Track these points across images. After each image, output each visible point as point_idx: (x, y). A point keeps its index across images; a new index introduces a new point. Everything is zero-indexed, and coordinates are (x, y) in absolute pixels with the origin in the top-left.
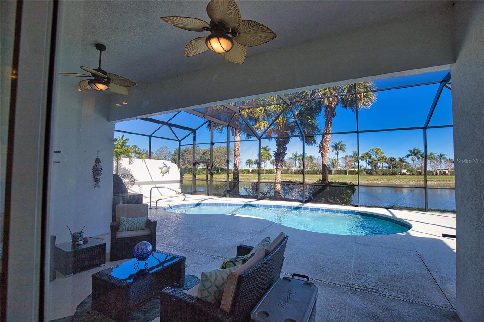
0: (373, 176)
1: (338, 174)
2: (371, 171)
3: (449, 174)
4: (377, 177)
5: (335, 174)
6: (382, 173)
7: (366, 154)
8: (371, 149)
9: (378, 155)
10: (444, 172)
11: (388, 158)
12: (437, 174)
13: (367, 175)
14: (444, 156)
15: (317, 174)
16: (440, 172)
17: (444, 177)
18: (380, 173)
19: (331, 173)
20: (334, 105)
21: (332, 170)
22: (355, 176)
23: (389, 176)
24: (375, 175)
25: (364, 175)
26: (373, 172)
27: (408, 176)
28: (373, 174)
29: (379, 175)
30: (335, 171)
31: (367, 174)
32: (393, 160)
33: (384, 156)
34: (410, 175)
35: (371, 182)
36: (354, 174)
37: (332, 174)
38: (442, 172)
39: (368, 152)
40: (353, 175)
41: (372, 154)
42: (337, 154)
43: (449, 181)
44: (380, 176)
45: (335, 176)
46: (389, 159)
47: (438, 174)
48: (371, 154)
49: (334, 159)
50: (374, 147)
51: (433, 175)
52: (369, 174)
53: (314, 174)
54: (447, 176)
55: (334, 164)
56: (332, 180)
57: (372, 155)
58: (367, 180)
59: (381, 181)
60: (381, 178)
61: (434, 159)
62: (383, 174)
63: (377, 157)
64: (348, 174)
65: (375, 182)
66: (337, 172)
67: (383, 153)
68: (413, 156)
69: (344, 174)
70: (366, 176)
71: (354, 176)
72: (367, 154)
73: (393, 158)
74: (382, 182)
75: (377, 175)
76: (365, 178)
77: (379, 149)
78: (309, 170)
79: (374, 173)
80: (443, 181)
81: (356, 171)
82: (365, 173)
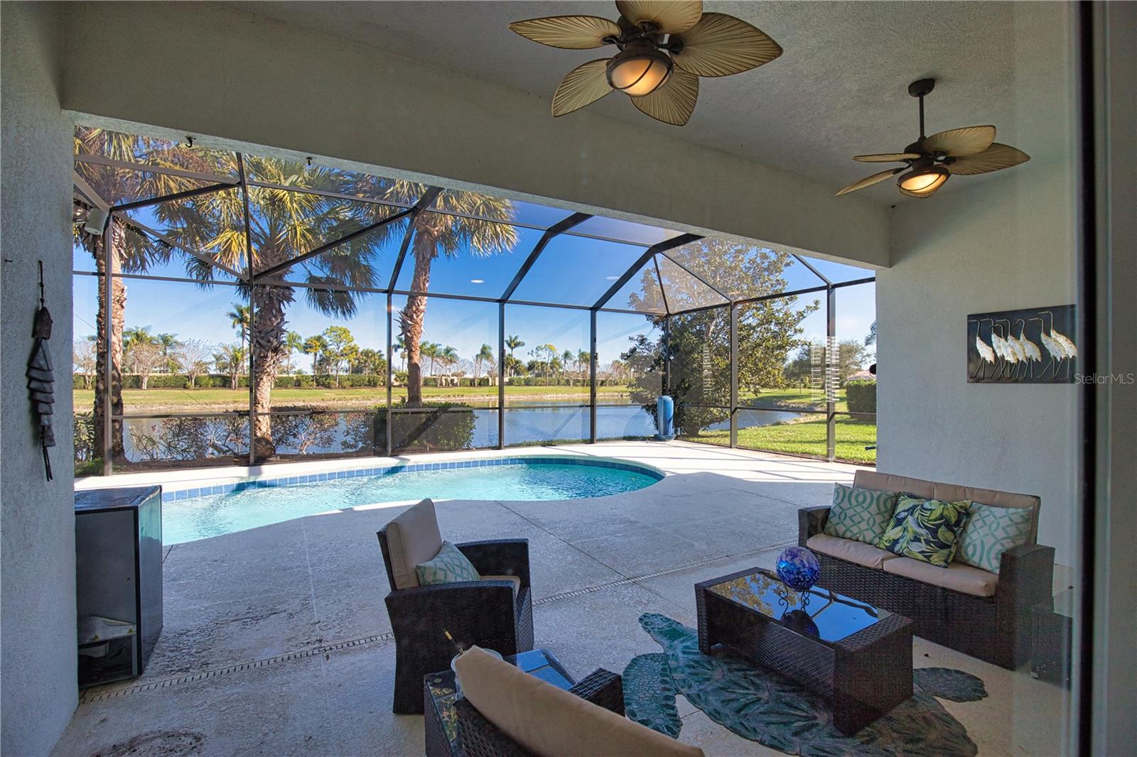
0: (332, 391)
1: (245, 386)
2: (326, 380)
3: (459, 384)
4: (340, 391)
5: (240, 386)
6: (350, 383)
7: (317, 340)
8: (328, 329)
9: (341, 344)
10: (452, 380)
11: (360, 350)
12: (441, 384)
13: (319, 389)
14: (452, 352)
16: (446, 380)
17: (453, 389)
18: (345, 384)
19: (227, 385)
20: (437, 231)
21: (230, 378)
22: (291, 391)
23: (363, 390)
24: (336, 388)
25: (312, 387)
26: (332, 381)
27: (397, 389)
28: (333, 386)
29: (345, 388)
30: (239, 378)
31: (318, 385)
32: (370, 355)
33: (355, 345)
34: (400, 386)
35: (331, 402)
36: (289, 386)
37: (230, 387)
38: (449, 380)
39: (321, 334)
40: (286, 387)
41: (331, 340)
42: (242, 334)
43: (462, 396)
44: (346, 390)
45: (241, 392)
46: (362, 353)
47: (444, 385)
48: (328, 340)
49: (239, 348)
50: (334, 325)
51: (436, 386)
52: (322, 385)
53: (176, 387)
54: (456, 388)
55: (237, 360)
56: (236, 402)
57: (331, 343)
58: (323, 400)
59: (351, 399)
60: (351, 395)
61: (438, 356)
62: (352, 386)
63: (341, 348)
65: (339, 402)
66: (244, 383)
67: (353, 339)
68: (403, 350)
70: (317, 391)
71: (288, 390)
72: (319, 338)
73: (371, 352)
74: (354, 402)
75: (339, 388)
76: (316, 394)
77: (345, 331)
78: (160, 377)
79: (334, 384)
80: (454, 396)
81: (292, 378)
82: (314, 382)
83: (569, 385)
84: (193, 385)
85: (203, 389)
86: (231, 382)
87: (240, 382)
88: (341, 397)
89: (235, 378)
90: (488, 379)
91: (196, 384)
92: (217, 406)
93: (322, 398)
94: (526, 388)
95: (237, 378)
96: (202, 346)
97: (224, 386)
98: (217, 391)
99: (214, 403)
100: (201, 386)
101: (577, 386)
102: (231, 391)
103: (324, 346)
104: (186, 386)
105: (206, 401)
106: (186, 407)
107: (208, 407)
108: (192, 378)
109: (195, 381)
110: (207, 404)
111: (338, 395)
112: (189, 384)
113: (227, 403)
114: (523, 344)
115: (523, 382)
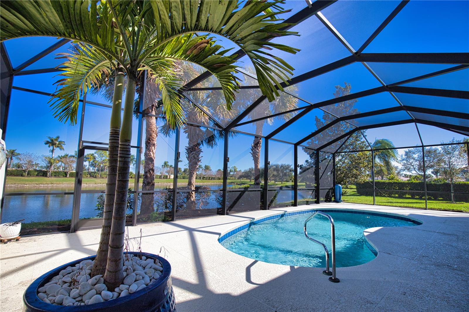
1: (55, 176)
2: (94, 174)
4: (102, 179)
5: (51, 176)
9: (103, 158)
15: (22, 175)
18: (103, 176)
19: (45, 175)
21: (47, 172)
24: (99, 178)
35: (99, 185)
42: (52, 151)
43: (158, 183)
52: (92, 177)
53: (17, 175)
56: (52, 183)
64: (68, 176)
66: (54, 174)
69: (64, 176)
72: (92, 155)
82: (89, 175)
83: (201, 179)
84: (27, 175)
85: (32, 177)
86: (47, 174)
87: (52, 174)
88: (104, 182)
89: (49, 171)
90: (167, 176)
91: (28, 174)
92: (42, 185)
93: (95, 182)
94: (183, 180)
95: (50, 172)
96: (33, 156)
97: (43, 176)
98: (40, 178)
99: (41, 184)
100: (31, 175)
101: (204, 179)
102: (47, 178)
103: (94, 158)
104: (23, 175)
105: (37, 183)
106: (26, 185)
107: (38, 185)
108: (26, 171)
109: (28, 173)
110: (37, 184)
111: (102, 181)
112: (24, 174)
113: (48, 184)
114: (182, 161)
115: (182, 177)
